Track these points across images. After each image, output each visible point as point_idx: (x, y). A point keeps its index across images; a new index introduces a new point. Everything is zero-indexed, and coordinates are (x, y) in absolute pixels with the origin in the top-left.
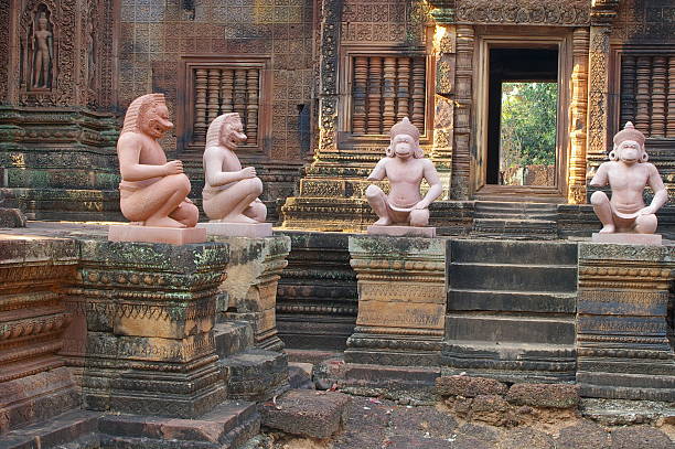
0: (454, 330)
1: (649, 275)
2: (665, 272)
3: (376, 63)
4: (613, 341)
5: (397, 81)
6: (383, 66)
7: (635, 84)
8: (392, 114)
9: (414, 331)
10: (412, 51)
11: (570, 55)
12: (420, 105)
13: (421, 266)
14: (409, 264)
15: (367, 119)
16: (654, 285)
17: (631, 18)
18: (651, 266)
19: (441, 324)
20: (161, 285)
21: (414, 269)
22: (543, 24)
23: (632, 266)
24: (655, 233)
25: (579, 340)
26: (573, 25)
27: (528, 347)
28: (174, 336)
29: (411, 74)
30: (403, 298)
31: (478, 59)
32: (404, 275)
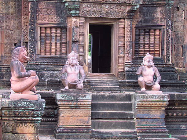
0: (94, 125)
1: (159, 105)
2: (165, 104)
3: (49, 29)
4: (148, 127)
5: (56, 36)
6: (51, 31)
7: (139, 38)
8: (55, 48)
9: (81, 126)
10: (62, 25)
11: (118, 28)
12: (65, 45)
13: (83, 104)
14: (79, 103)
15: (45, 50)
16: (161, 108)
17: (138, 16)
18: (160, 102)
19: (90, 124)
20: (32, 115)
21: (80, 105)
22: (109, 17)
23: (154, 102)
24: (160, 90)
25: (136, 127)
26: (120, 18)
27: (123, 130)
28: (36, 133)
29: (61, 33)
30: (76, 115)
31: (86, 29)
32: (77, 107)
